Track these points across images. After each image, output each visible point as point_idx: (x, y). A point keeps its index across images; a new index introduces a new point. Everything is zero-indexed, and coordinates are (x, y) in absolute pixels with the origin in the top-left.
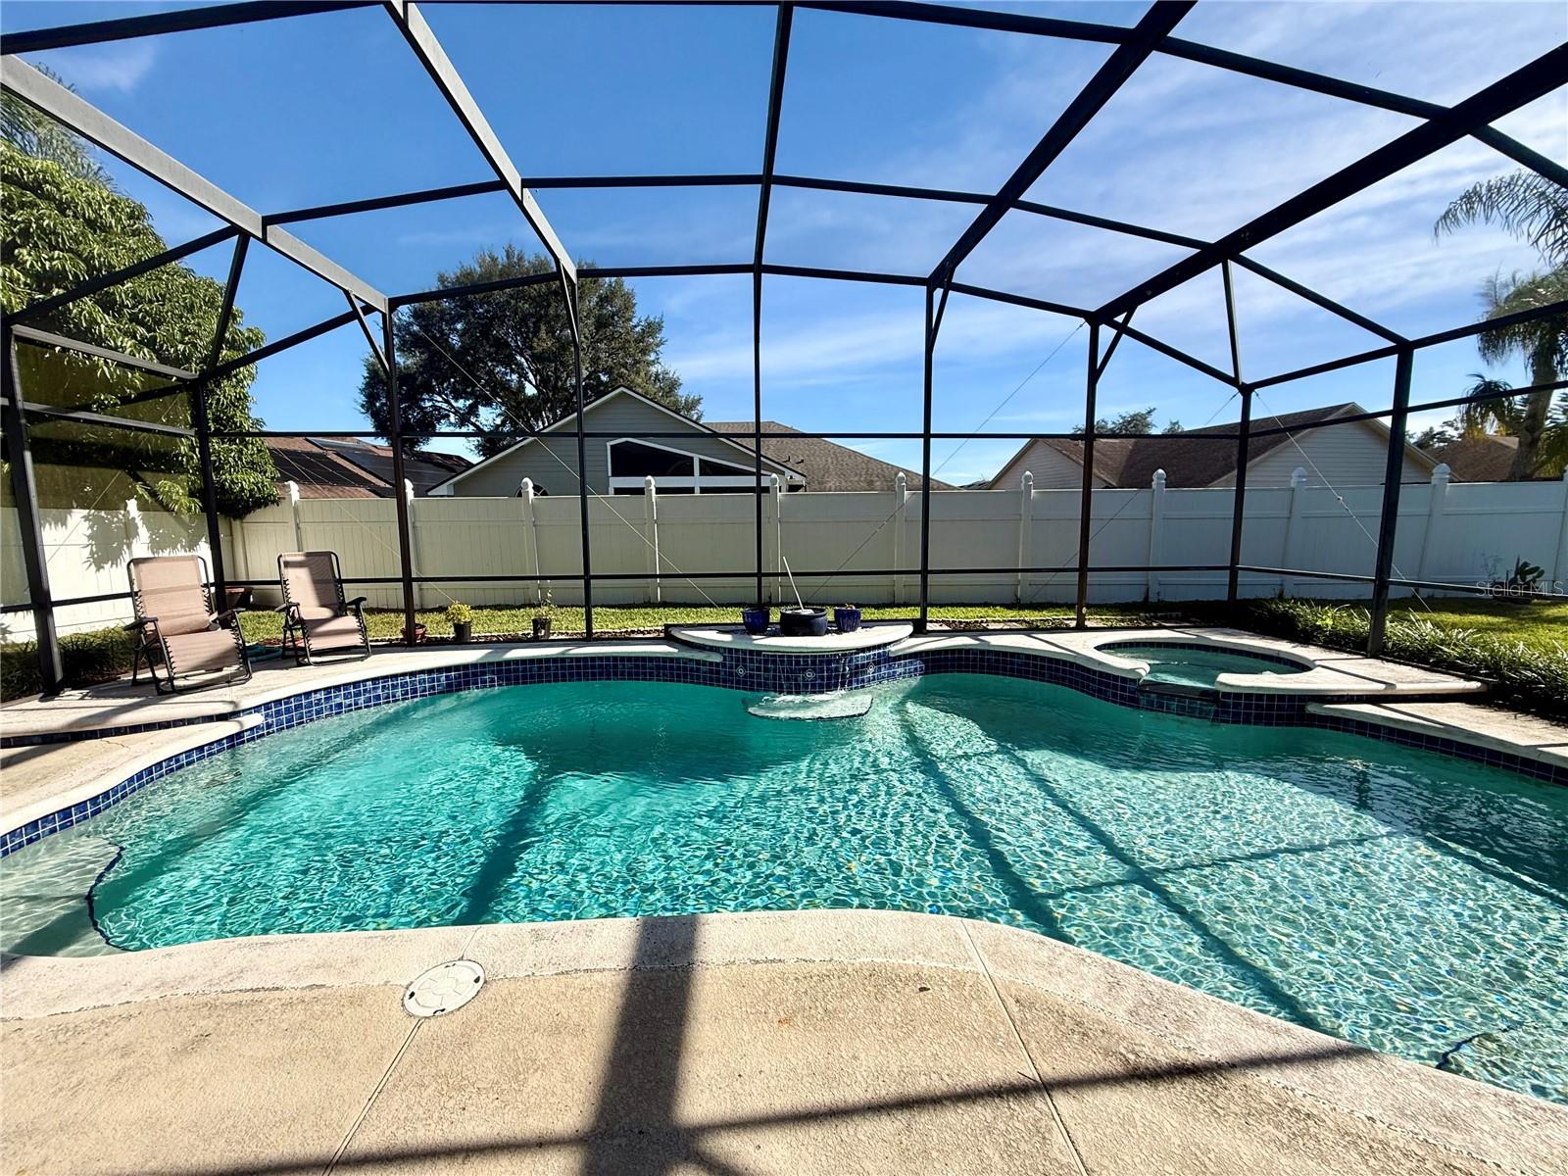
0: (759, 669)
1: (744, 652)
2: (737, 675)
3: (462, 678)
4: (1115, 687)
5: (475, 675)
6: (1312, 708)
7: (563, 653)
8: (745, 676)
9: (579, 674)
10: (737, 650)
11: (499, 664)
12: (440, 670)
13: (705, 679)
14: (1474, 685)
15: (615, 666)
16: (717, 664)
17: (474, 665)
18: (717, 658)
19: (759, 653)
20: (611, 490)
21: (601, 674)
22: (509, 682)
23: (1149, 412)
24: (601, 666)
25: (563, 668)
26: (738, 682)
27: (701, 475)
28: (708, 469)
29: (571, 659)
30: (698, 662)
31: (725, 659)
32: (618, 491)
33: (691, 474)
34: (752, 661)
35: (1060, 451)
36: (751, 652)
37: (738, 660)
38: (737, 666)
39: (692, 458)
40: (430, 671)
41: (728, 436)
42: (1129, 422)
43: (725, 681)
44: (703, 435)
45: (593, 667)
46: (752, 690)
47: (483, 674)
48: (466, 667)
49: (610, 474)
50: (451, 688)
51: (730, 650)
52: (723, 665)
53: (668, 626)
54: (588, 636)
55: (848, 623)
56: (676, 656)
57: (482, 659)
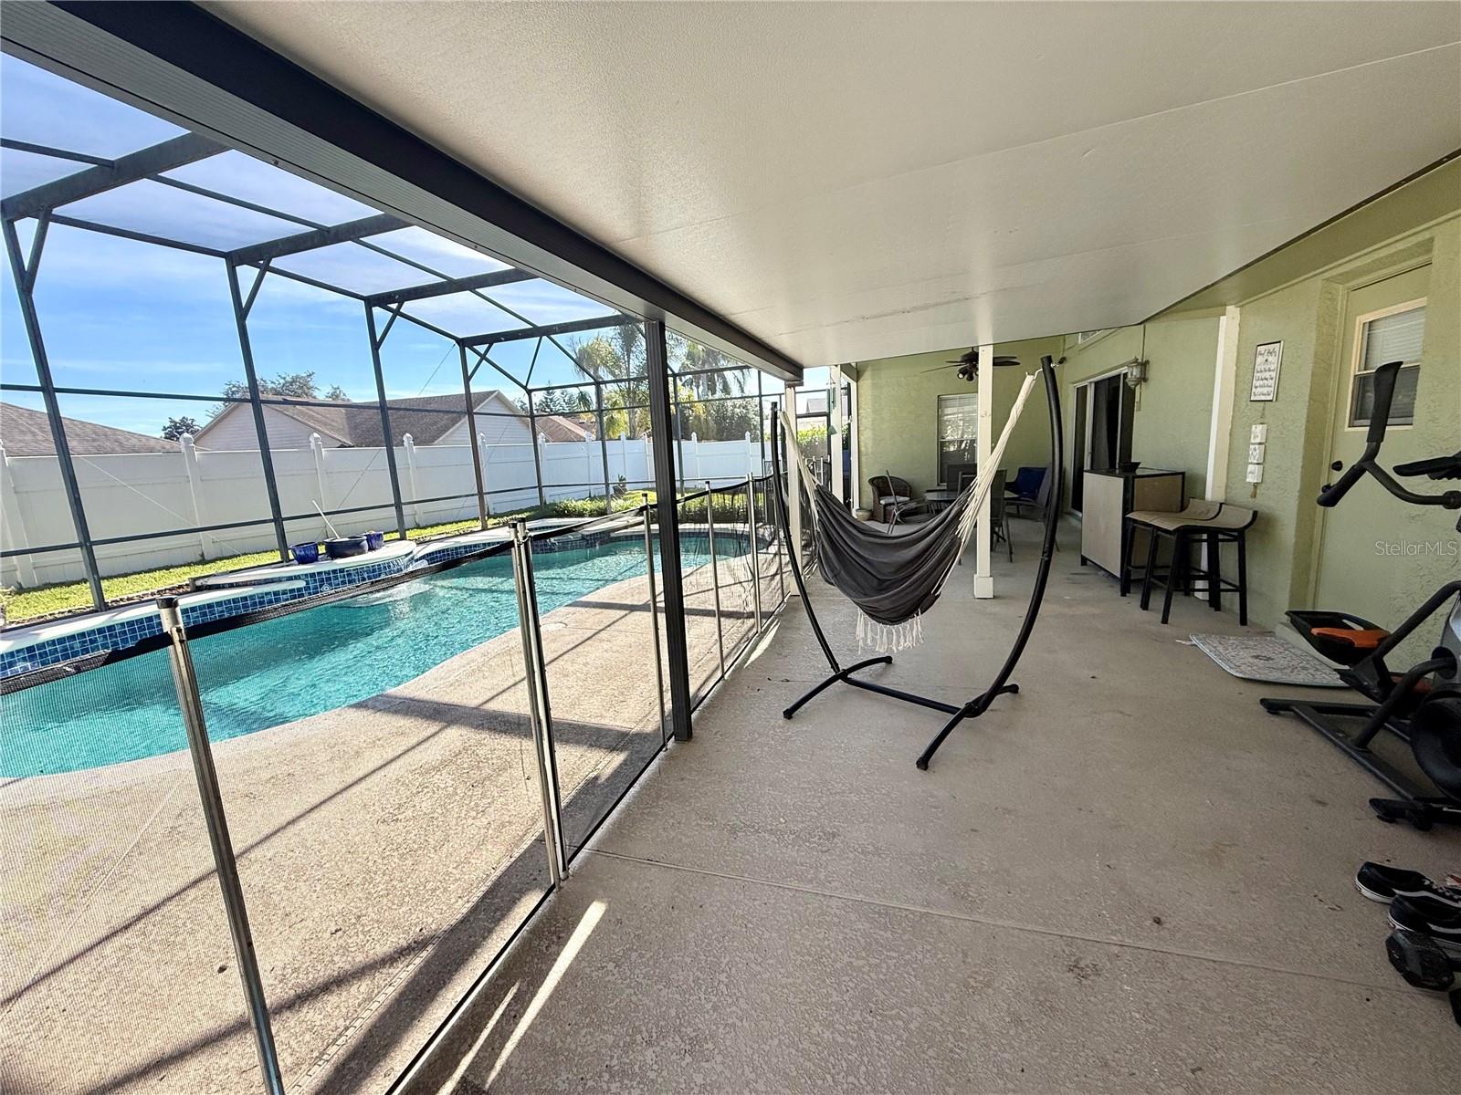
0: (343, 582)
1: (328, 573)
2: (322, 592)
6: (612, 535)
10: (320, 573)
11: (31, 648)
16: (299, 589)
18: (301, 584)
19: (342, 571)
29: (116, 625)
30: (276, 593)
31: (307, 583)
34: (336, 578)
36: (334, 571)
37: (321, 580)
38: (321, 585)
51: (313, 575)
52: (307, 588)
53: (195, 580)
54: (102, 607)
55: (374, 541)
56: (250, 593)
57: (12, 646)
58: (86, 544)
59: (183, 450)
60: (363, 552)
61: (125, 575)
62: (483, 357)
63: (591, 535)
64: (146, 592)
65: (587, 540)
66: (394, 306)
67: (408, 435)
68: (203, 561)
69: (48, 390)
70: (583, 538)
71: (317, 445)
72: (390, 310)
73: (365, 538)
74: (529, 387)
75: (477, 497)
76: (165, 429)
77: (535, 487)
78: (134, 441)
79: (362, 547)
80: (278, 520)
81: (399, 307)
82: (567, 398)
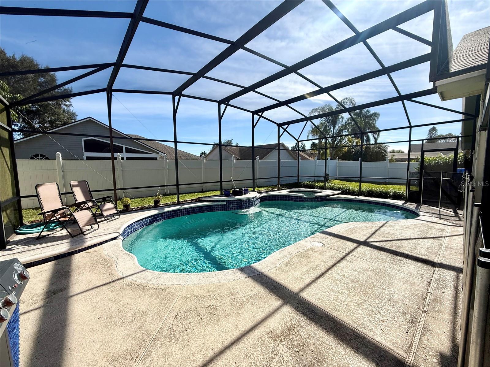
0: (236, 204)
1: (232, 201)
2: (230, 207)
3: (153, 219)
4: (299, 199)
5: (156, 218)
6: (327, 198)
7: (180, 208)
8: (232, 207)
9: (184, 214)
10: (230, 200)
11: (162, 213)
12: (148, 217)
13: (220, 209)
14: (340, 192)
15: (194, 210)
16: (224, 205)
17: (156, 215)
18: (225, 203)
19: (236, 200)
20: (85, 157)
21: (190, 213)
22: (164, 219)
23: (232, 140)
24: (190, 210)
25: (179, 212)
26: (230, 209)
27: (126, 153)
28: (128, 151)
29: (182, 209)
30: (218, 205)
31: (226, 203)
32: (88, 158)
33: (123, 152)
34: (234, 203)
35: (224, 150)
36: (234, 200)
37: (230, 203)
38: (230, 205)
39: (122, 147)
40: (145, 218)
41: (137, 139)
42: (227, 142)
43: (226, 209)
44: (127, 138)
45: (188, 211)
46: (234, 210)
47: (158, 217)
48: (154, 215)
49: (84, 151)
50: (151, 223)
51: (228, 201)
52: (226, 205)
53: (199, 198)
54: (179, 203)
55: (246, 192)
56: (212, 204)
57: (158, 212)
58: (178, 185)
59: (202, 159)
60: (242, 195)
61: (186, 193)
62: (285, 130)
63: (319, 197)
64: (188, 200)
65: (317, 199)
66: (260, 114)
67: (258, 156)
68: (202, 192)
69: (175, 142)
70: (316, 197)
71: (233, 159)
72: (259, 115)
73: (244, 190)
74: (299, 140)
75: (277, 178)
76: (200, 154)
77: (297, 176)
78: (193, 157)
79: (242, 193)
80: (221, 182)
81: (262, 114)
82: (303, 145)
